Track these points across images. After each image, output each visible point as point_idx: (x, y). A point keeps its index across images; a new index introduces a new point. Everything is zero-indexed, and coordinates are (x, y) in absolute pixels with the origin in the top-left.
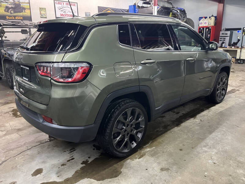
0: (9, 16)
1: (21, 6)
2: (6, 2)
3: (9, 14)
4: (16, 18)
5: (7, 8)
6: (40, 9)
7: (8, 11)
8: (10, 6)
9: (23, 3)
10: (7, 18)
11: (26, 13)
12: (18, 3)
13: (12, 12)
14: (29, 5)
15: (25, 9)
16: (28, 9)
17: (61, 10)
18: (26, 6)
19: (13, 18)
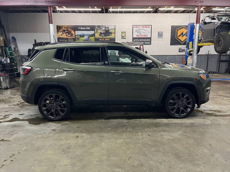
0: (101, 39)
1: (110, 31)
2: (101, 30)
3: (101, 37)
4: (105, 40)
5: (101, 33)
6: (122, 32)
7: (101, 36)
8: (103, 32)
9: (111, 29)
10: (100, 40)
11: (112, 36)
12: (108, 29)
13: (103, 36)
14: (114, 30)
15: (111, 33)
16: (114, 33)
17: (137, 32)
18: (113, 31)
19: (104, 40)
